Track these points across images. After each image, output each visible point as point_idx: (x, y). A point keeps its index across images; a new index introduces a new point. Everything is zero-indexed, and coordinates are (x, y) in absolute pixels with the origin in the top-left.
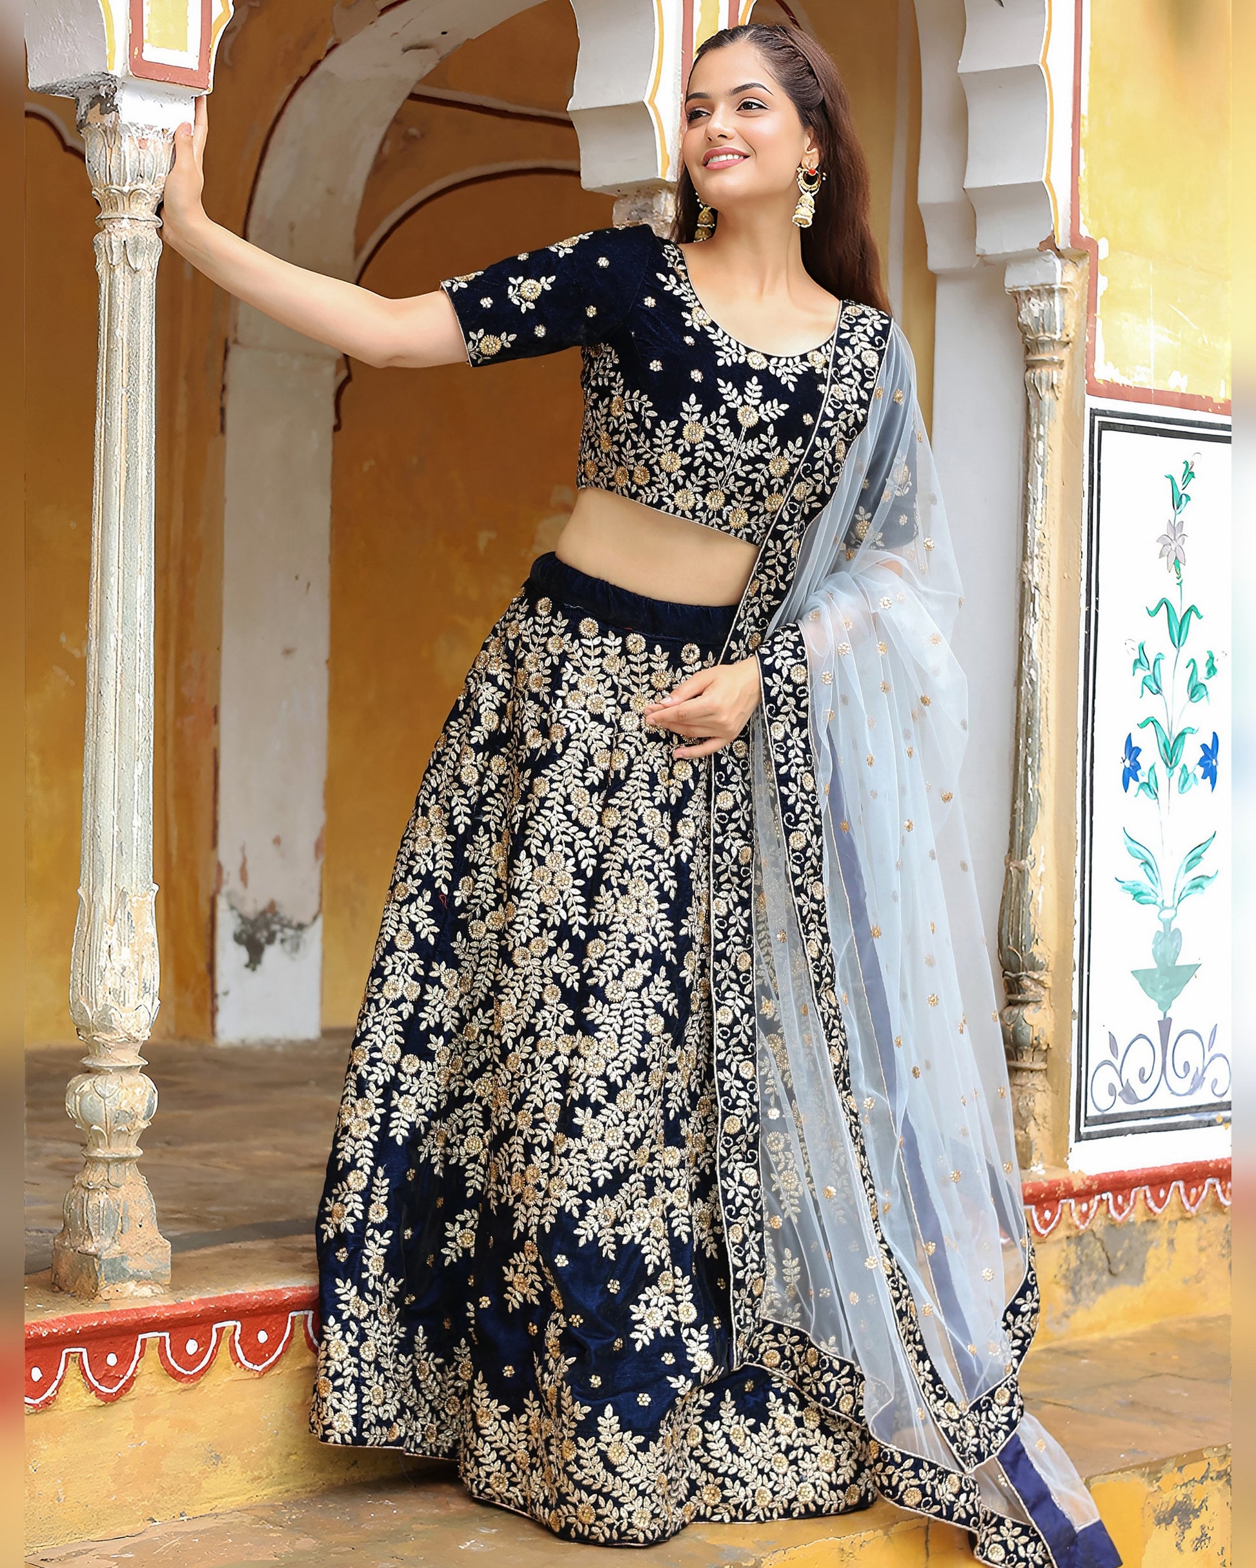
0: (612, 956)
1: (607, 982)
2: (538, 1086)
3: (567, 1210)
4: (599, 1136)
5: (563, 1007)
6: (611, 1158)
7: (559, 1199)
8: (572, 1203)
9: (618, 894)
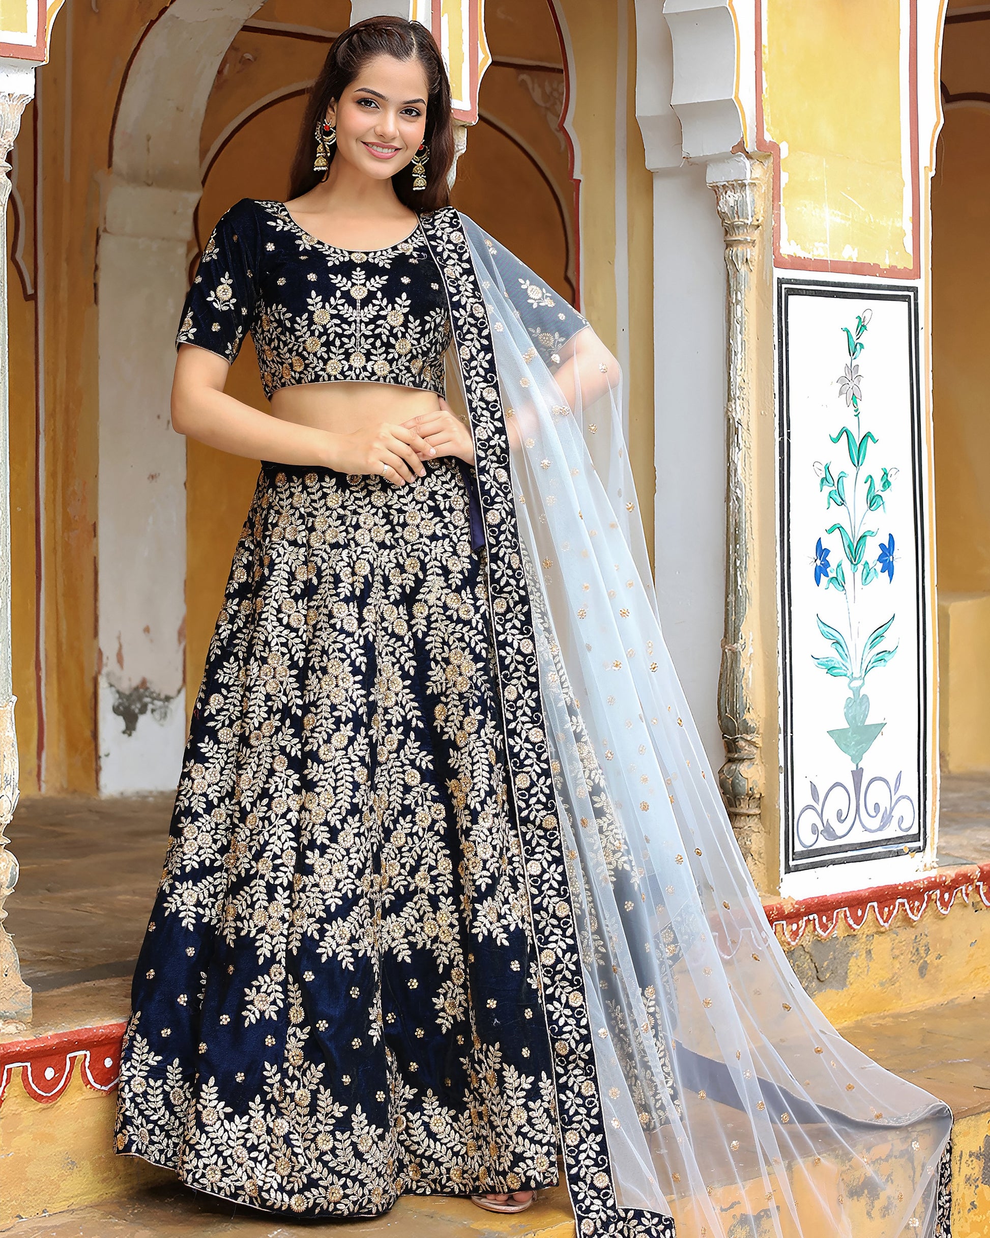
0: (321, 725)
1: (319, 746)
2: (275, 837)
3: (309, 934)
4: (328, 871)
5: (290, 772)
6: (340, 887)
7: (302, 927)
8: (312, 929)
9: (321, 676)
